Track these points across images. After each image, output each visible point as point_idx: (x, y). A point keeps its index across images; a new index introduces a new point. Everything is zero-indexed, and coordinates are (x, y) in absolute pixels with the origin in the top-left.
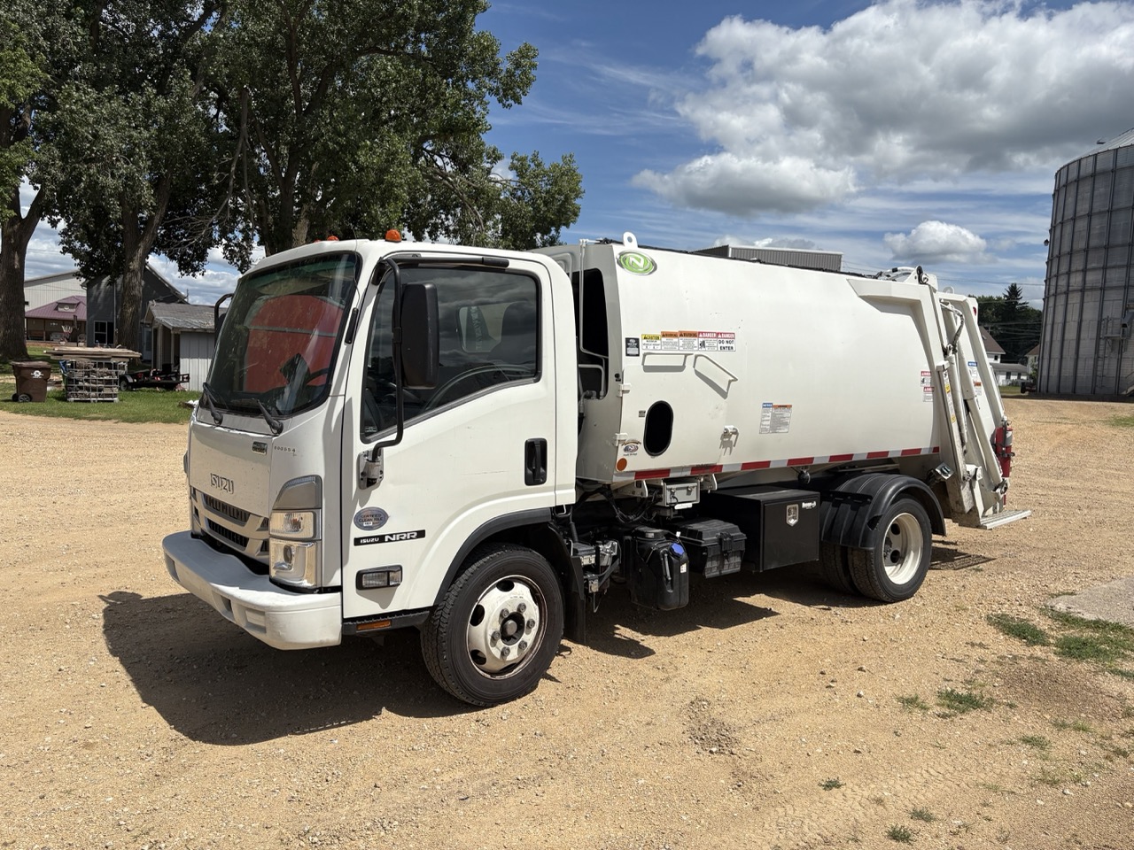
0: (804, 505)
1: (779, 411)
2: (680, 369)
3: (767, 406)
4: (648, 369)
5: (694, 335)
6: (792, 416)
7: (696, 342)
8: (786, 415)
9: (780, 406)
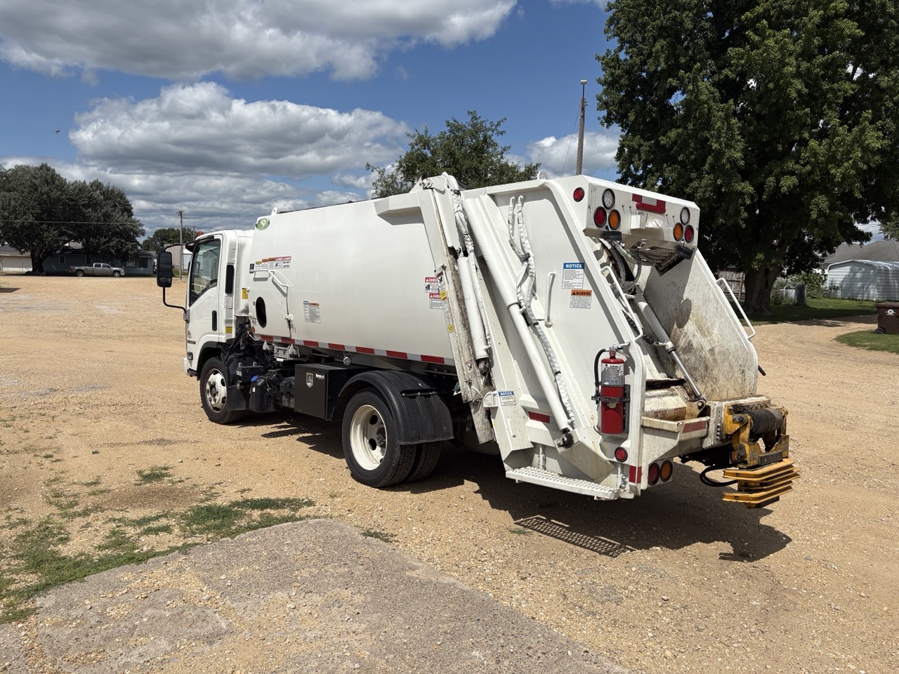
0: (317, 376)
1: (313, 307)
2: (266, 279)
3: (306, 303)
4: (256, 279)
5: (273, 260)
6: (320, 311)
7: (274, 263)
8: (317, 310)
9: (313, 304)
